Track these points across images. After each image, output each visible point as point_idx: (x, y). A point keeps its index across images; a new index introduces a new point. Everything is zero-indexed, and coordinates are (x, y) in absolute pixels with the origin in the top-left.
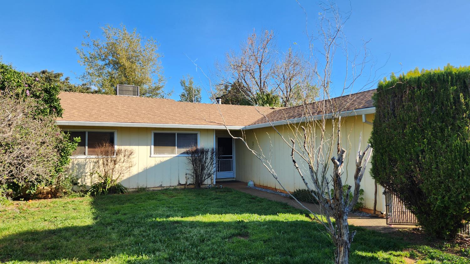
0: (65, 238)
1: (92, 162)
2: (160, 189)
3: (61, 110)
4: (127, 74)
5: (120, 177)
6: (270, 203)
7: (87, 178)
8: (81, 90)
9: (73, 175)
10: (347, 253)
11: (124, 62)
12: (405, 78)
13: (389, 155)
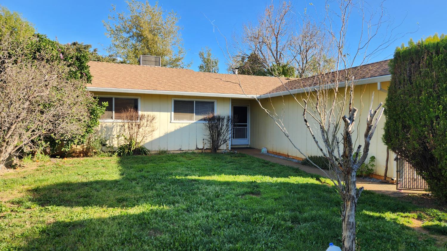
0: (96, 189)
1: (118, 126)
2: (179, 152)
3: (90, 77)
4: (149, 46)
5: (143, 140)
6: (281, 167)
7: (114, 140)
8: (108, 60)
9: (102, 136)
10: (354, 207)
11: (147, 34)
12: (424, 43)
13: (403, 121)
